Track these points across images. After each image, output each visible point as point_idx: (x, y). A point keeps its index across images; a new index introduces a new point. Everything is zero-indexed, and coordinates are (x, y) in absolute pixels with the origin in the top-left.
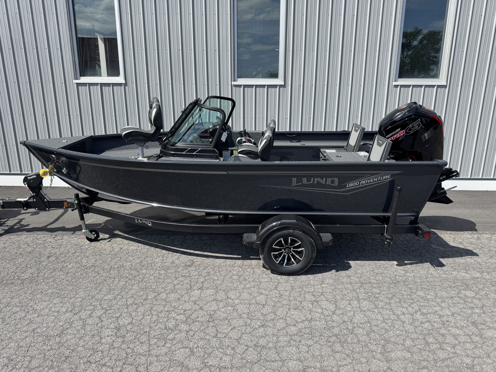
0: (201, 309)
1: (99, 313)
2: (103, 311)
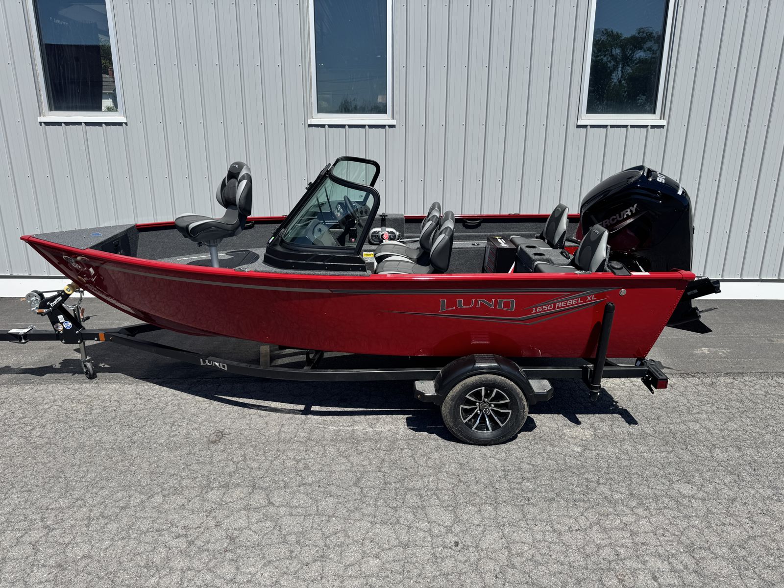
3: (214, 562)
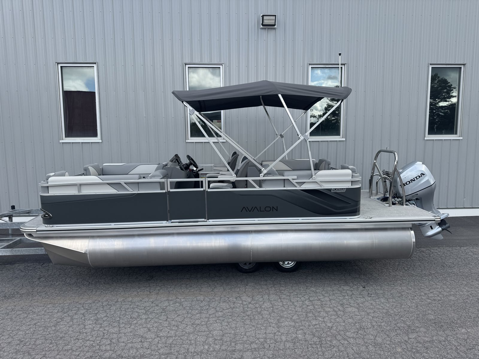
0: (157, 306)
1: (82, 312)
2: (85, 310)
3: (158, 316)
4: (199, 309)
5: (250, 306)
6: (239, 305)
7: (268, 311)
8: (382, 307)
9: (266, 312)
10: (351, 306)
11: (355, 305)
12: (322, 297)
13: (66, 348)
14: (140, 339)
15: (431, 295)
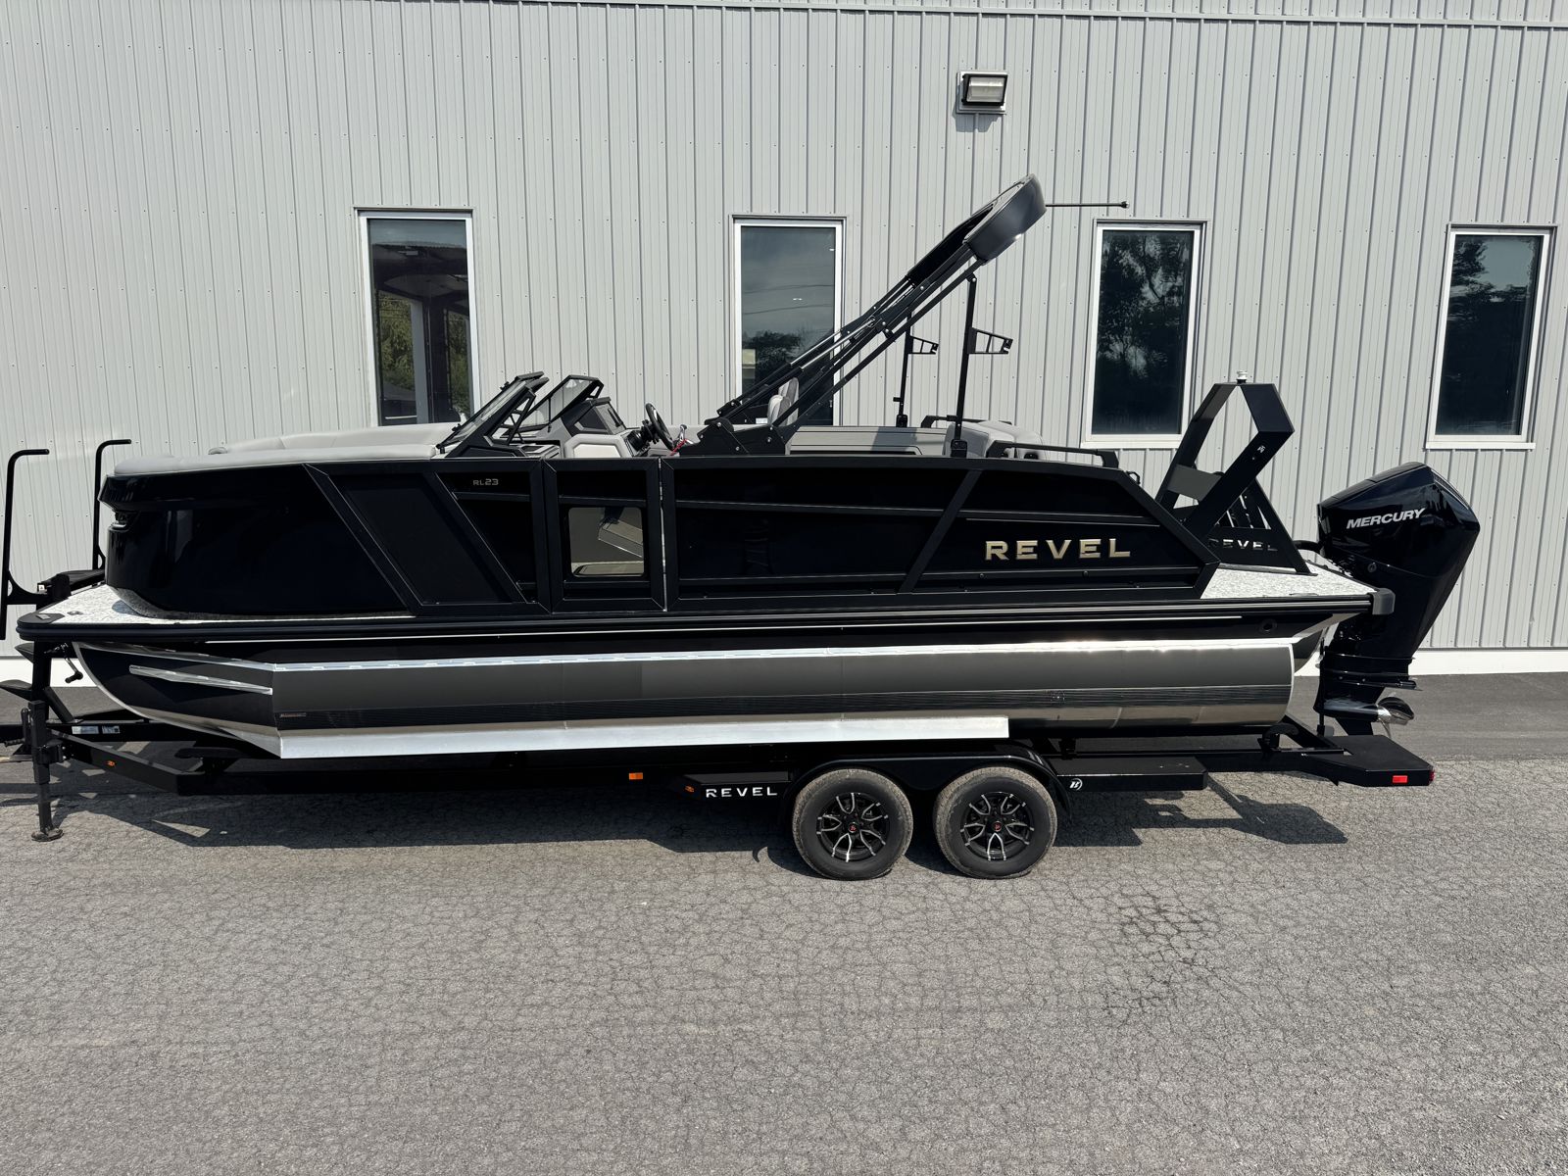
0: (724, 902)
2: (537, 913)
3: (734, 926)
4: (838, 911)
5: (968, 905)
6: (939, 903)
7: (1018, 919)
8: (1316, 913)
9: (1014, 922)
10: (1236, 911)
11: (1246, 907)
12: (1154, 887)
13: (529, 1000)
14: (711, 983)
15: (1443, 885)
